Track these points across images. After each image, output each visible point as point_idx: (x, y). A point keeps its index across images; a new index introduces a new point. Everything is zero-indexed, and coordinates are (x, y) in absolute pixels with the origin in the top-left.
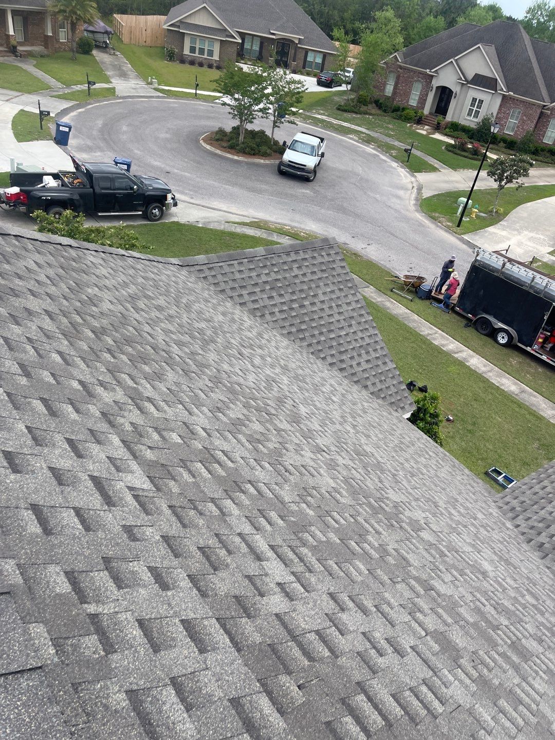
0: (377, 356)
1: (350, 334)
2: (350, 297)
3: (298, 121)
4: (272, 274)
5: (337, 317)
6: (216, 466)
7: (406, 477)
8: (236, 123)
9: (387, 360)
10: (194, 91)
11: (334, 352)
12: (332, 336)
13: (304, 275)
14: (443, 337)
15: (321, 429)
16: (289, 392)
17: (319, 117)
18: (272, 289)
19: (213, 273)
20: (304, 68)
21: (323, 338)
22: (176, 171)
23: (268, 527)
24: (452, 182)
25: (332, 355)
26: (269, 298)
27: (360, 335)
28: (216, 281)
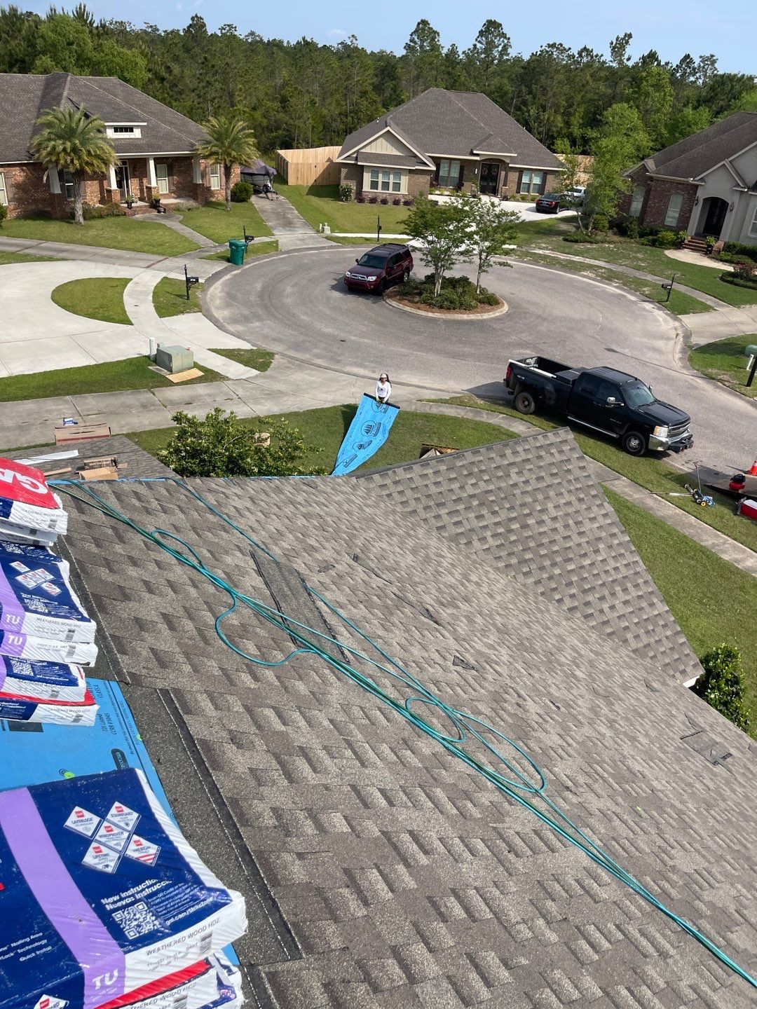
0: (640, 593)
1: (597, 563)
2: (595, 509)
3: (511, 260)
4: (482, 484)
5: (576, 539)
6: (401, 868)
7: (699, 814)
8: (430, 270)
9: (655, 600)
10: (375, 236)
11: (574, 591)
12: (571, 567)
13: (526, 482)
14: (734, 547)
15: (560, 742)
16: (511, 677)
17: (541, 252)
18: (481, 504)
19: (400, 488)
20: (519, 193)
21: (557, 571)
22: (353, 338)
23: (485, 994)
24: (735, 323)
25: (573, 596)
26: (477, 517)
27: (613, 563)
28: (404, 499)
